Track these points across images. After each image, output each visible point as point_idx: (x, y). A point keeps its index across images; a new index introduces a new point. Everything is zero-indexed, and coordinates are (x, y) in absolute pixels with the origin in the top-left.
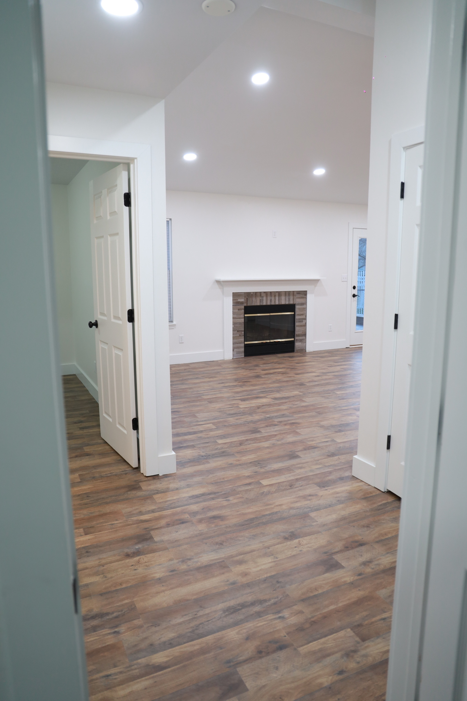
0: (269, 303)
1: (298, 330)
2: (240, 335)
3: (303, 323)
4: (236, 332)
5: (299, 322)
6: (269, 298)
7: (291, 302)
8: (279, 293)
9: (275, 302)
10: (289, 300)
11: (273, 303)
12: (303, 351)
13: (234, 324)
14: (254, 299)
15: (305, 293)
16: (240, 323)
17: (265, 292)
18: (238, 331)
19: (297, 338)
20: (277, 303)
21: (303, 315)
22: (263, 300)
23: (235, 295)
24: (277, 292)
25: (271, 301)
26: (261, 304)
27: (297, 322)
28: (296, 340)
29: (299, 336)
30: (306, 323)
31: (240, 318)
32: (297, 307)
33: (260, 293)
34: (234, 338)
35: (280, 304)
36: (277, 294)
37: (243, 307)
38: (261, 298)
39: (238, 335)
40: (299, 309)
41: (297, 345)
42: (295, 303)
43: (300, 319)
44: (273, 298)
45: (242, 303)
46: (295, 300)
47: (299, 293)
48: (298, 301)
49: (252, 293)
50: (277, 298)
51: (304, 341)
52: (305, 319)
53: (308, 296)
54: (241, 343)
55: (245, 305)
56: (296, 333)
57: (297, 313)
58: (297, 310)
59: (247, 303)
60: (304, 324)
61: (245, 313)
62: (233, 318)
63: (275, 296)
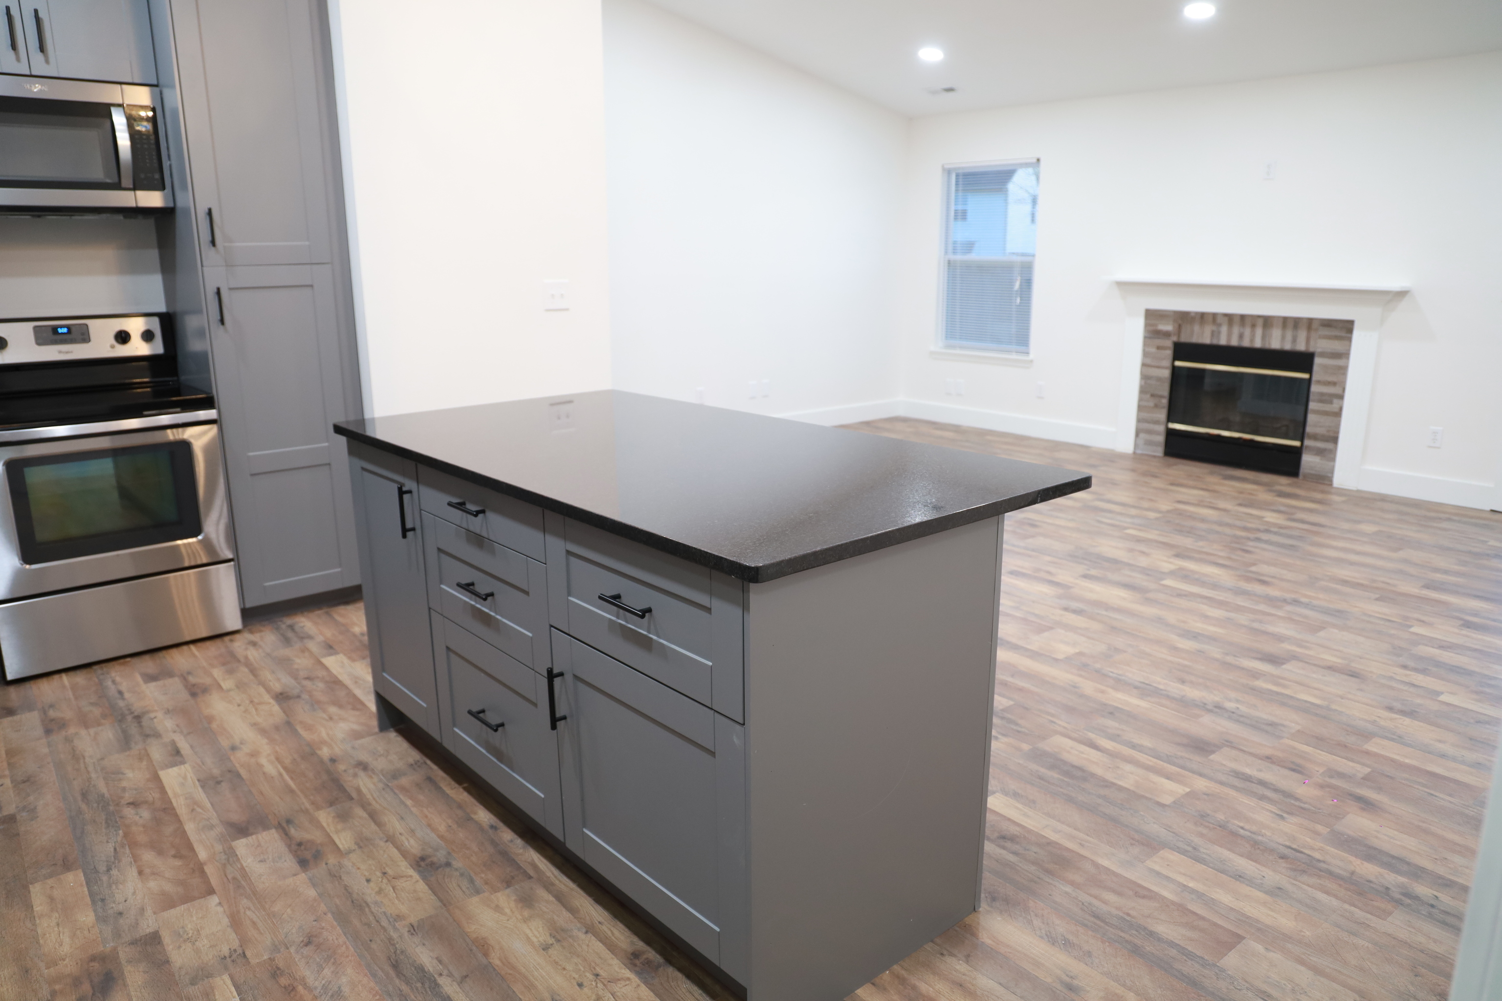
0: (1234, 342)
1: (1314, 422)
2: (1156, 406)
3: (1334, 407)
4: (1148, 396)
5: (1321, 401)
6: (1236, 330)
7: (1301, 347)
8: (1267, 321)
9: (1252, 340)
10: (1294, 340)
11: (1246, 343)
12: (1324, 479)
13: (1145, 377)
14: (1196, 328)
15: (1346, 328)
16: (1159, 379)
17: (1226, 315)
18: (1152, 395)
19: (1307, 442)
20: (1258, 344)
21: (1334, 384)
22: (1219, 333)
23: (1151, 315)
24: (1259, 317)
25: (1241, 336)
26: (1215, 342)
27: (1314, 401)
28: (1307, 447)
29: (1315, 437)
30: (1341, 409)
31: (1158, 367)
32: (1318, 361)
33: (1214, 315)
34: (1140, 408)
35: (1267, 346)
36: (1260, 322)
37: (1169, 343)
38: (1214, 328)
39: (1151, 404)
40: (1325, 367)
41: (1308, 460)
42: (1311, 350)
43: (1322, 394)
44: (1247, 332)
45: (1167, 334)
46: (1312, 343)
47: (1328, 324)
48: (1320, 345)
49: (1193, 315)
50: (1259, 332)
51: (1329, 454)
52: (1341, 397)
53: (1357, 335)
54: (1156, 422)
55: (1175, 339)
56: (1309, 429)
57: (1314, 378)
58: (1316, 368)
59: (1179, 336)
60: (1336, 410)
61: (1176, 357)
62: (1144, 365)
63: (1253, 326)
